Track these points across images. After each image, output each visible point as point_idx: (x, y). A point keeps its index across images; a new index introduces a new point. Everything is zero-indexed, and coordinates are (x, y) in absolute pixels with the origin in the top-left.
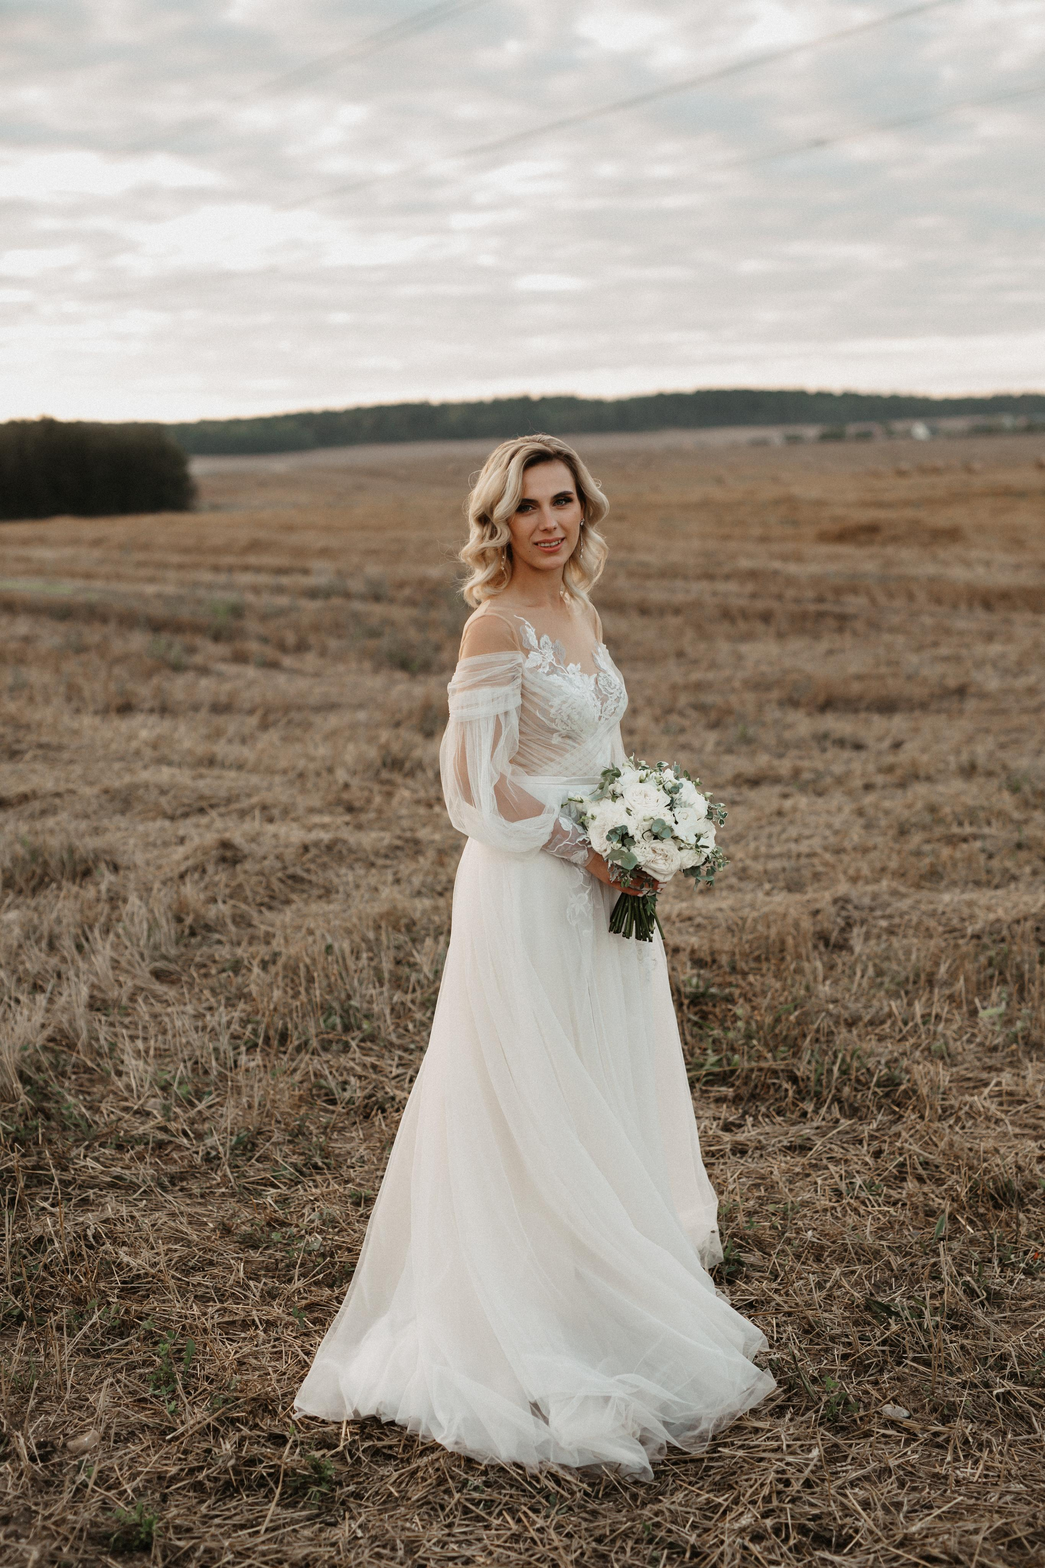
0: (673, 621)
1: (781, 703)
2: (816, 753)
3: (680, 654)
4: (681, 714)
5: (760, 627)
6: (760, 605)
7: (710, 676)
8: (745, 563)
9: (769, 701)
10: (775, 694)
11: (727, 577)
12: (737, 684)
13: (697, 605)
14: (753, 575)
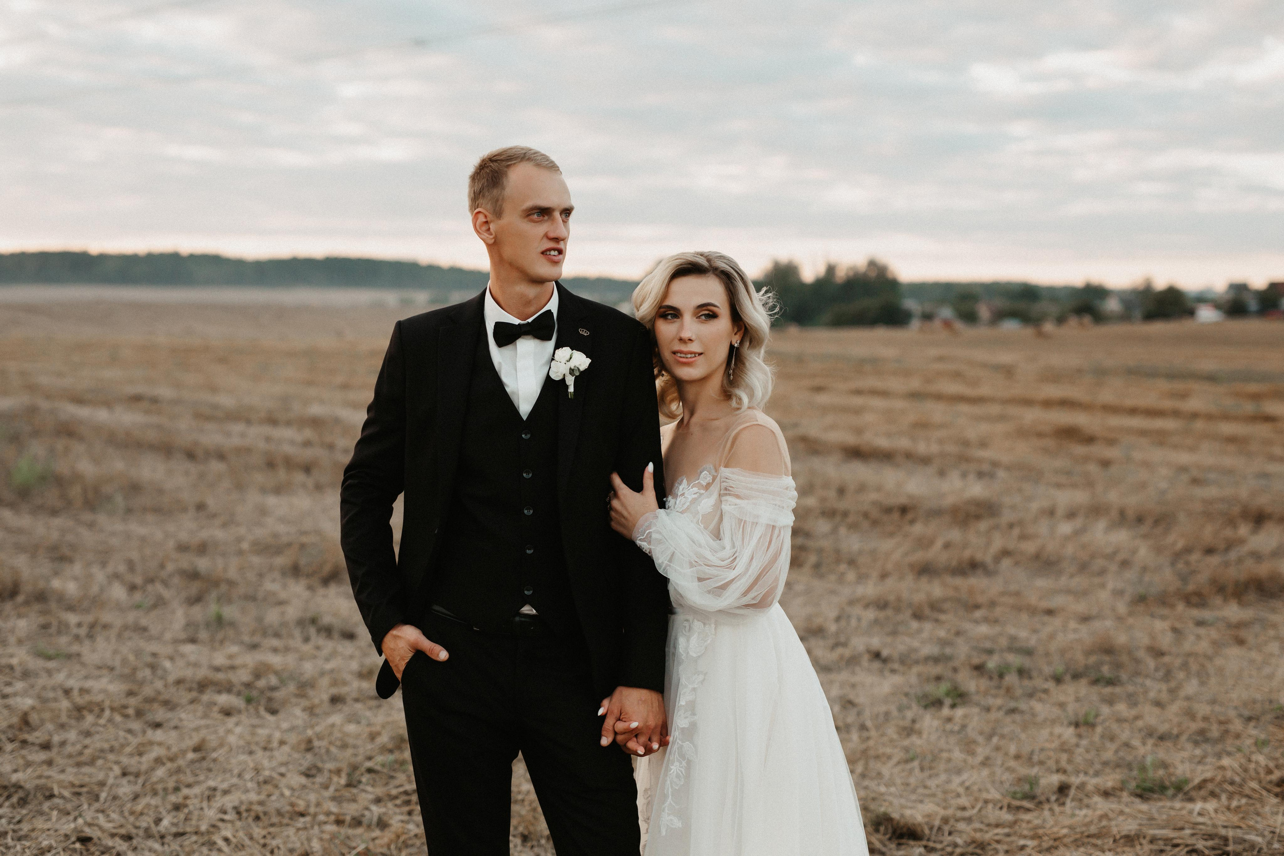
0: (216, 466)
1: (284, 573)
2: (296, 642)
3: (201, 507)
4: (165, 583)
5: (299, 477)
6: (308, 454)
7: (219, 534)
8: (316, 410)
9: (271, 569)
10: (280, 561)
11: (288, 423)
12: (245, 546)
13: (244, 451)
14: (316, 423)
